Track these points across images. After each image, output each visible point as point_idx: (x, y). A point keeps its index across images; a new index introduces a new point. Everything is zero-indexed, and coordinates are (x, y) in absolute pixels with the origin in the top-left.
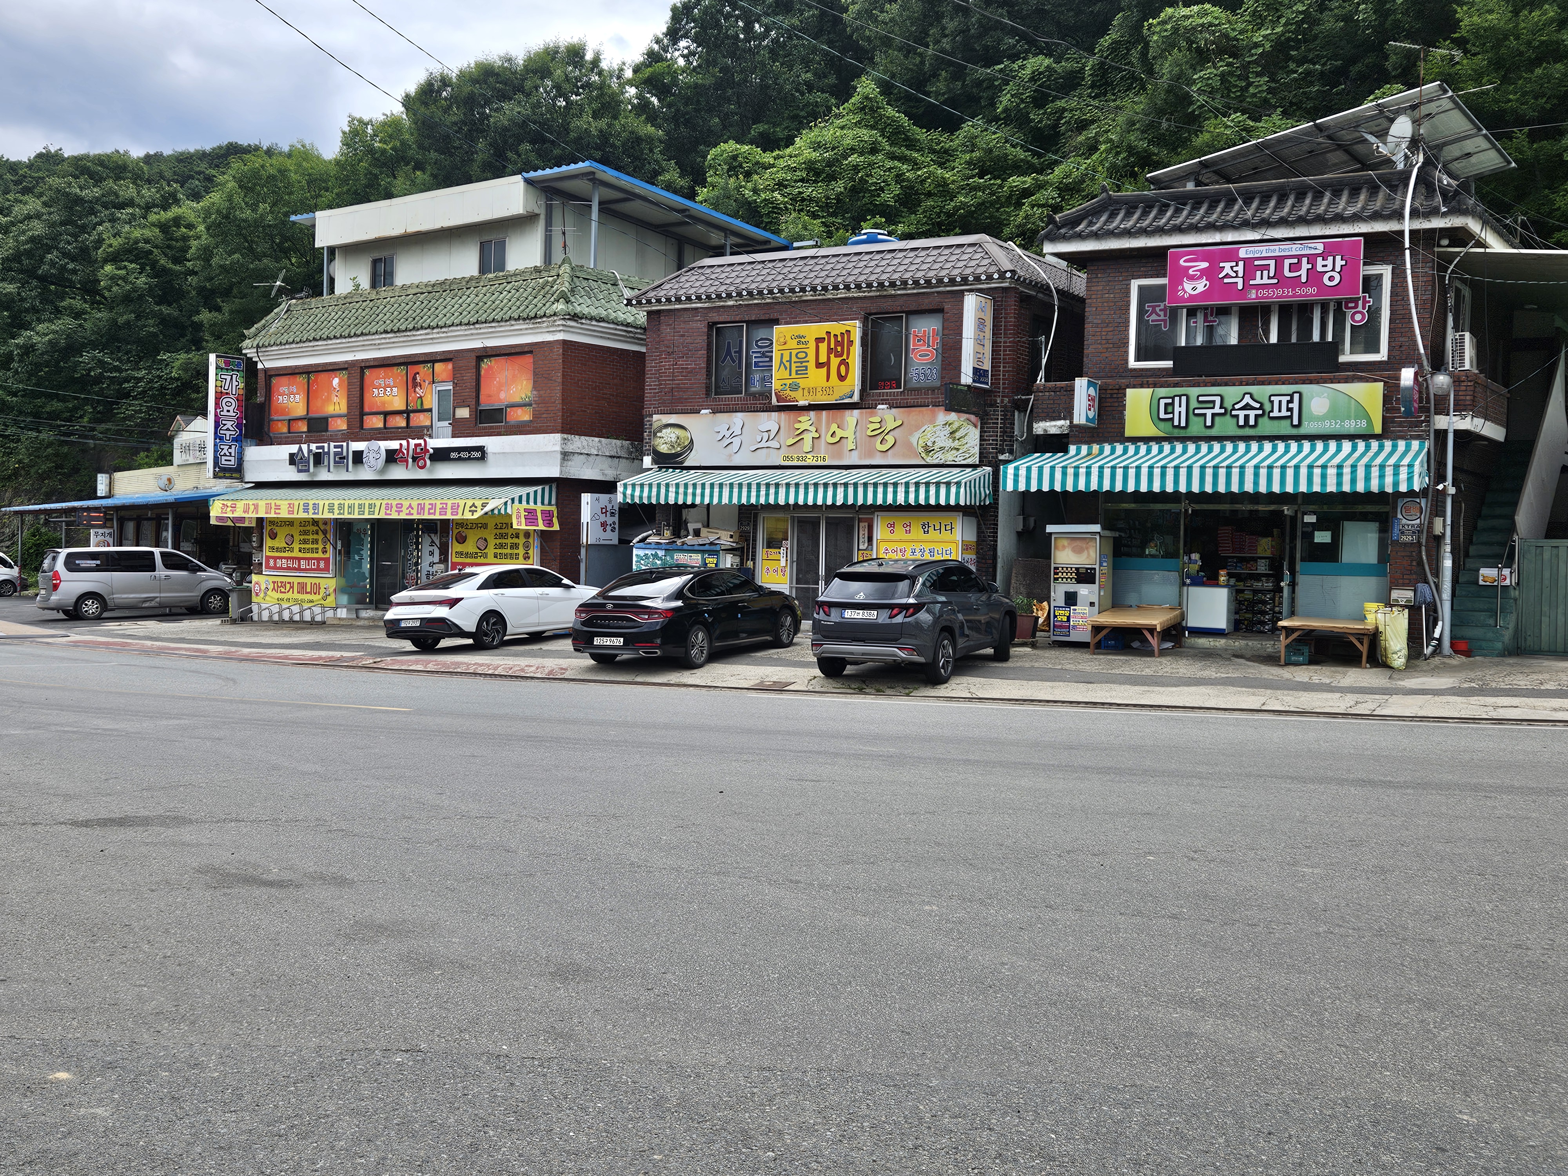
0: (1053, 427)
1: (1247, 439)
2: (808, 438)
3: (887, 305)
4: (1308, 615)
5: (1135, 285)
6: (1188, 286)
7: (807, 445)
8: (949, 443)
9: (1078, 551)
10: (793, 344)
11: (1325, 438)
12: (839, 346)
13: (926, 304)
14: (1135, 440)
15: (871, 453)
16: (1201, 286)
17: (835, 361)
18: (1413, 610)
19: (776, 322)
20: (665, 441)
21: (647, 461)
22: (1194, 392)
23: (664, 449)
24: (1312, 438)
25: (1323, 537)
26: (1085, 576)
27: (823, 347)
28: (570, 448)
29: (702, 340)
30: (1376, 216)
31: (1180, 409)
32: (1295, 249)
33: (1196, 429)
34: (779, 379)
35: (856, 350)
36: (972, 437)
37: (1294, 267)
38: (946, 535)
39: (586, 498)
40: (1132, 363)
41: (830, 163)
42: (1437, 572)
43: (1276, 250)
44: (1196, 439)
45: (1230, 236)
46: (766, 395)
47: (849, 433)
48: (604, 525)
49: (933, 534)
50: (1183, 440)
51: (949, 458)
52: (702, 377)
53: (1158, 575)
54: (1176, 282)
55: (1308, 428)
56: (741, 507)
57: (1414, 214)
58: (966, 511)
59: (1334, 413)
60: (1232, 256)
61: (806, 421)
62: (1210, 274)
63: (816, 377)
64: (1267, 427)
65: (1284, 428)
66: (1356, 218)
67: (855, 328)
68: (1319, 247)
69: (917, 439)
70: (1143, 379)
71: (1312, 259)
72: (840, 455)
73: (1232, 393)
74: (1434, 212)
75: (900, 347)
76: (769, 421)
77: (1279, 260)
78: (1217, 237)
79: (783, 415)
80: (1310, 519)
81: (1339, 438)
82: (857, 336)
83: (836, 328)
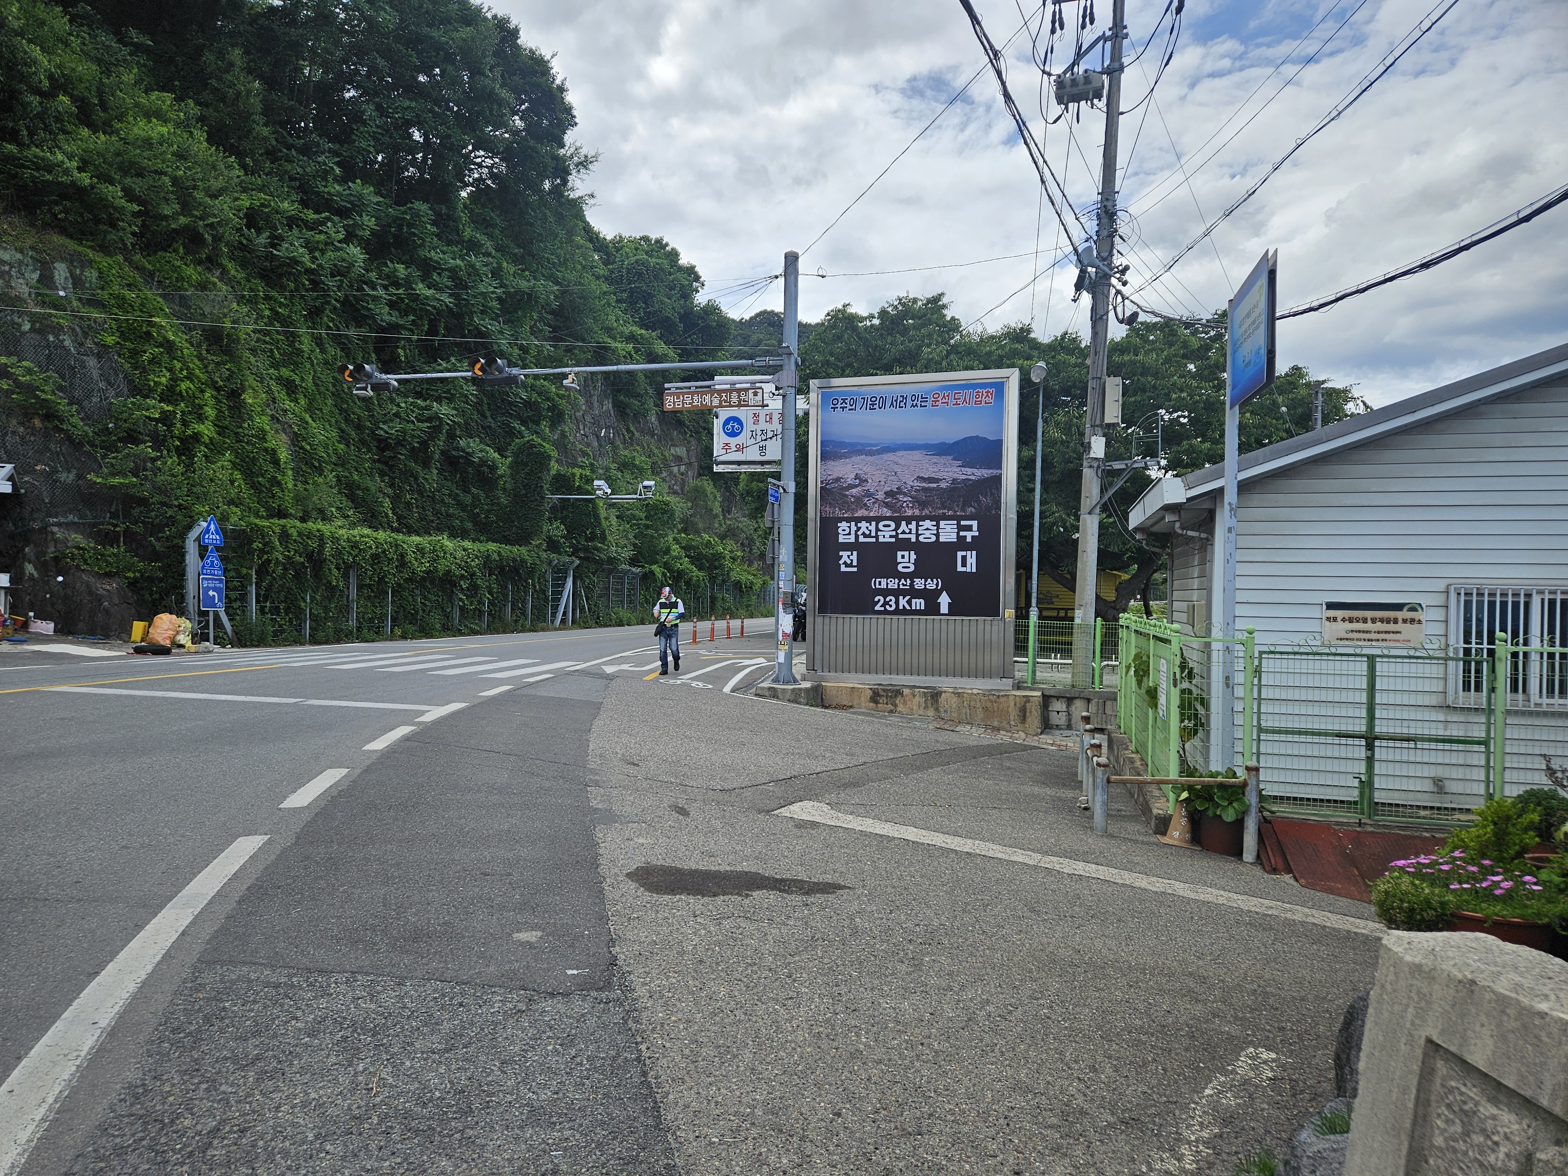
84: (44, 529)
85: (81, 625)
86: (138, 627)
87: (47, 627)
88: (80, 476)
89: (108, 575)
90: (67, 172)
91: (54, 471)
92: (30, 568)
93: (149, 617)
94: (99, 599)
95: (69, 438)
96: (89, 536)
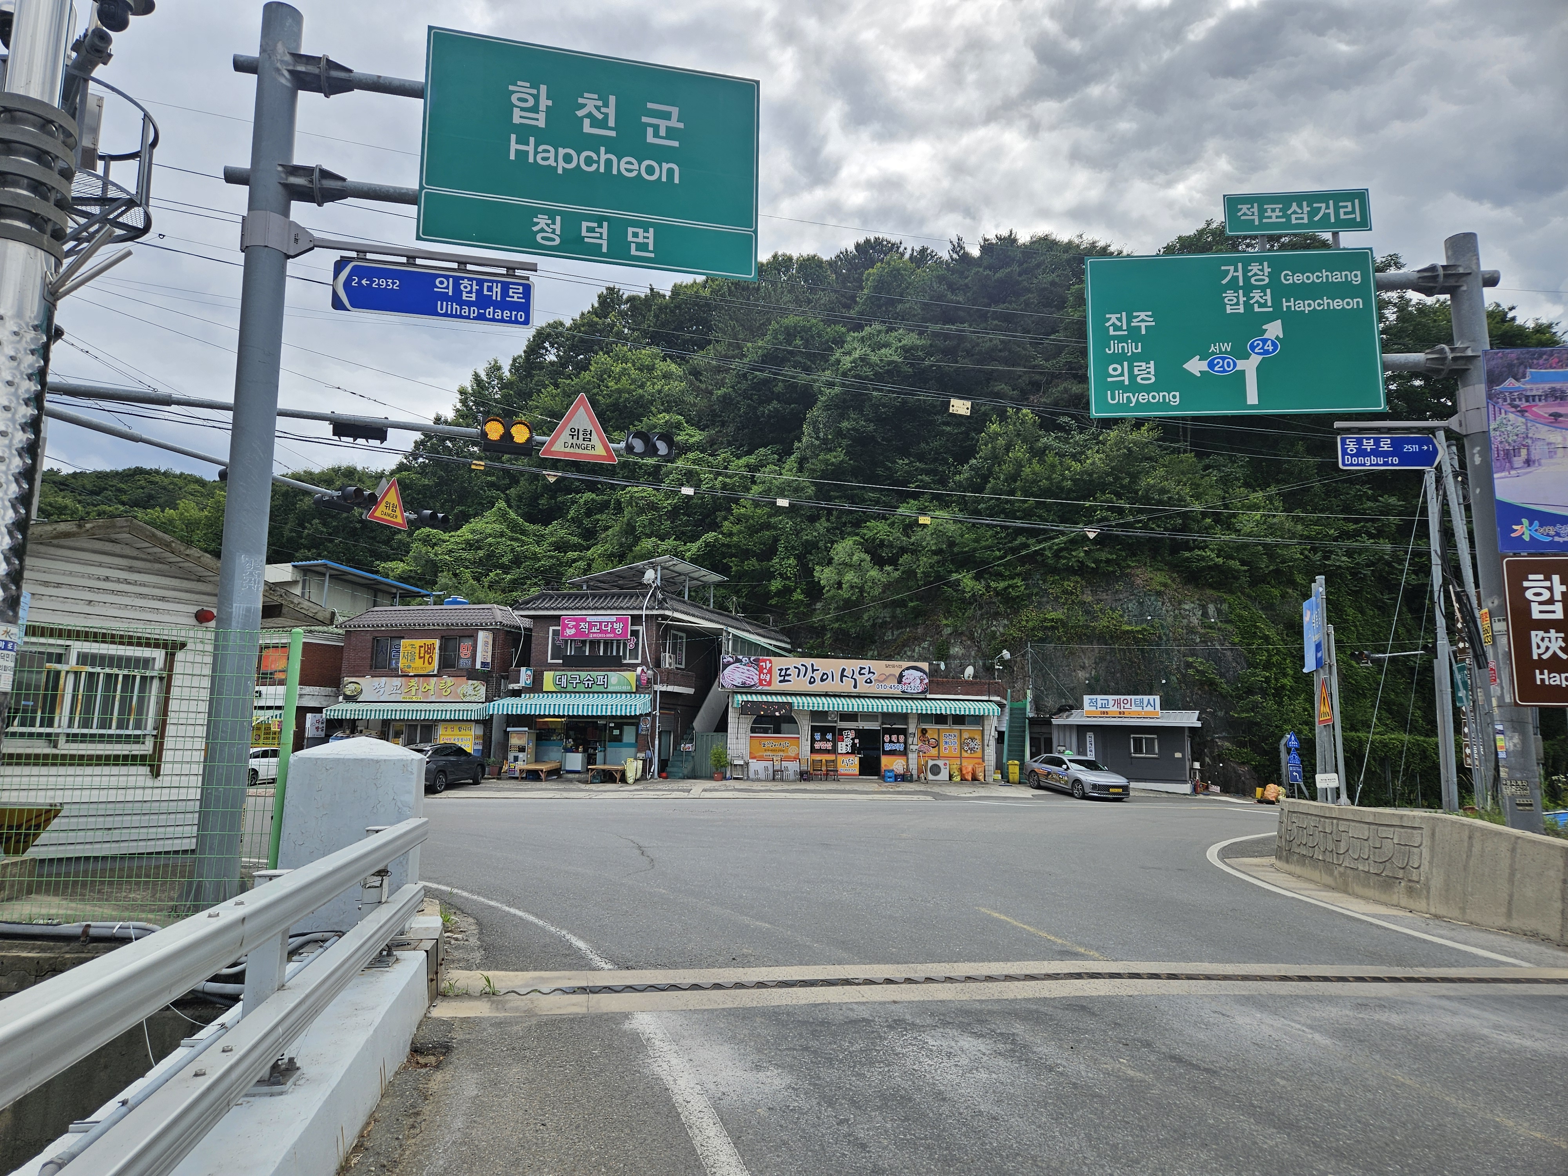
0: (516, 686)
1: (589, 693)
2: (414, 689)
3: (451, 633)
4: (610, 764)
5: (551, 629)
6: (568, 631)
7: (413, 692)
8: (473, 693)
9: (520, 739)
10: (409, 648)
11: (616, 693)
12: (430, 649)
13: (467, 633)
14: (547, 692)
15: (441, 696)
16: (573, 631)
17: (427, 656)
18: (644, 761)
19: (403, 638)
20: (349, 690)
21: (341, 698)
22: (569, 673)
23: (348, 693)
24: (612, 693)
25: (616, 732)
26: (522, 749)
27: (422, 649)
28: (303, 692)
29: (369, 645)
30: (634, 608)
31: (564, 680)
32: (606, 619)
33: (570, 688)
34: (402, 663)
35: (437, 650)
36: (483, 689)
37: (606, 626)
38: (468, 732)
39: (309, 715)
40: (549, 661)
41: (477, 541)
42: (653, 746)
43: (600, 619)
44: (570, 692)
45: (584, 612)
46: (397, 669)
47: (432, 687)
48: (317, 728)
49: (463, 732)
50: (565, 692)
51: (473, 699)
52: (369, 661)
53: (555, 748)
54: (564, 629)
55: (610, 689)
56: (383, 720)
57: (647, 608)
58: (477, 722)
59: (619, 684)
60: (584, 620)
61: (414, 681)
62: (576, 627)
63: (419, 663)
64: (595, 688)
65: (602, 689)
66: (628, 608)
67: (437, 643)
68: (614, 619)
69: (460, 691)
70: (552, 667)
71: (612, 623)
72: (427, 697)
73: (583, 674)
74: (653, 608)
75: (457, 649)
76: (397, 681)
77: (601, 623)
78: (579, 612)
79: (403, 679)
80: (612, 725)
81: (621, 693)
82: (437, 646)
83: (429, 641)
84: (1212, 740)
85: (1232, 789)
86: (1259, 790)
87: (1217, 789)
88: (1226, 713)
89: (1243, 763)
90: (1212, 560)
91: (1215, 711)
92: (1207, 760)
93: (1264, 786)
94: (1240, 776)
95: (1221, 694)
96: (1232, 743)
